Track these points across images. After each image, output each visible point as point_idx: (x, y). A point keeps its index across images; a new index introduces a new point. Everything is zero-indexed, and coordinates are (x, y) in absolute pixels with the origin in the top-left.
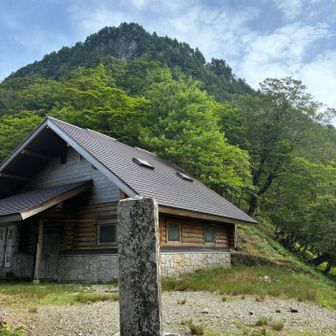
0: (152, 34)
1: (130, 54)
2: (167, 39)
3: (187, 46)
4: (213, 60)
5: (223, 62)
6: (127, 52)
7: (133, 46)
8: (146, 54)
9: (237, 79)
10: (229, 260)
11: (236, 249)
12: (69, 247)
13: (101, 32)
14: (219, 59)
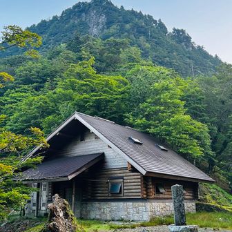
0: (119, 7)
1: (101, 26)
2: (133, 12)
3: (150, 17)
4: (174, 29)
5: (183, 31)
6: (98, 24)
7: (103, 19)
8: (115, 26)
9: (196, 46)
10: (194, 207)
11: (199, 200)
12: (89, 197)
13: (75, 7)
14: (180, 29)
